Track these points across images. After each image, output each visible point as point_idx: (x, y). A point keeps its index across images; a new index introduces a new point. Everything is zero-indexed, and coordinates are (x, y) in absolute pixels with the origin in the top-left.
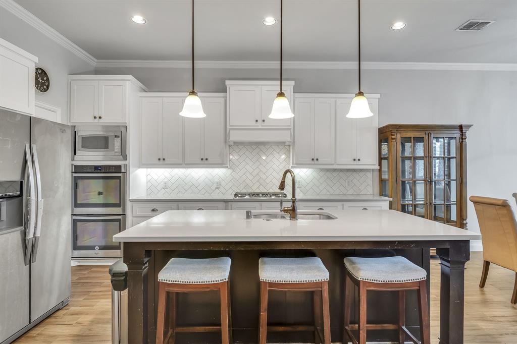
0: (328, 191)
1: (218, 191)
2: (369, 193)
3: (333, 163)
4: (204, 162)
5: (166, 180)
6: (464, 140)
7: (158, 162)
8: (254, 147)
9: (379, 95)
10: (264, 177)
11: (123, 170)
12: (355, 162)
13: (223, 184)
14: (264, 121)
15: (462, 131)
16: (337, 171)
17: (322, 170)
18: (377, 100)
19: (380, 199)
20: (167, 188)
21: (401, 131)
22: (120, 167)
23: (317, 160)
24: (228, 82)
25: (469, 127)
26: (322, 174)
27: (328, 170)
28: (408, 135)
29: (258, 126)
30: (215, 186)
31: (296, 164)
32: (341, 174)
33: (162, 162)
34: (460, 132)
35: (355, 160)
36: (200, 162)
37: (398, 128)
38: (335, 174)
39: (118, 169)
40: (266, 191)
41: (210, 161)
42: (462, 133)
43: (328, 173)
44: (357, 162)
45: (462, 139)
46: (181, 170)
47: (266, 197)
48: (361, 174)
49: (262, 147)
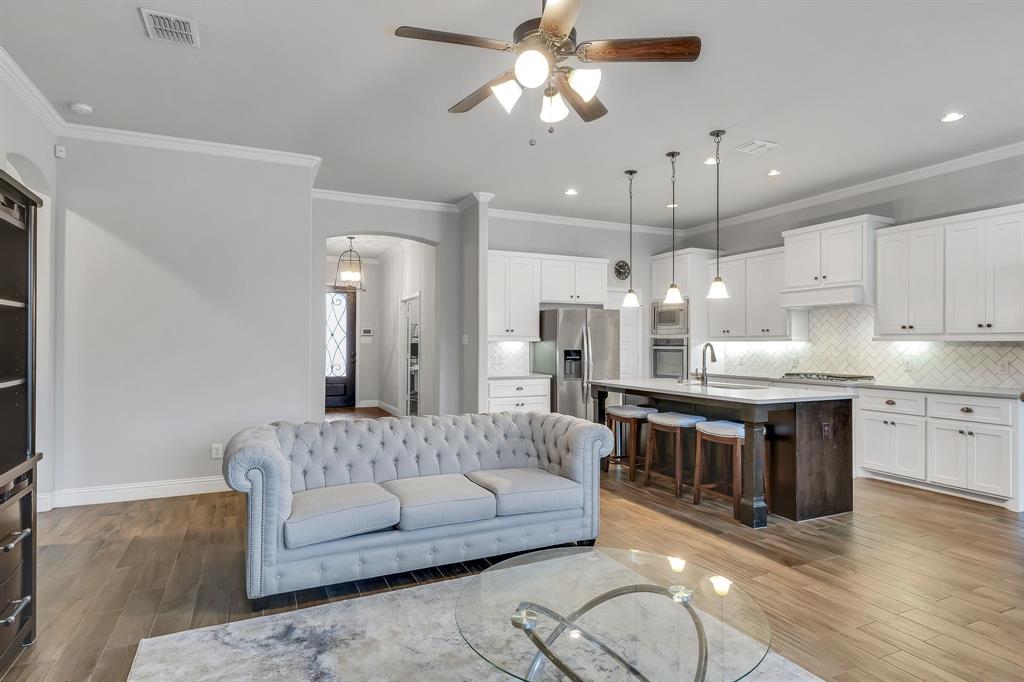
0: (960, 380)
4: (765, 334)
7: (722, 334)
11: (685, 343)
12: (982, 330)
13: (801, 361)
14: (824, 277)
16: (979, 346)
17: (948, 343)
22: (682, 340)
23: (911, 327)
24: (784, 234)
26: (950, 349)
27: (960, 344)
29: (820, 285)
31: (880, 334)
33: (726, 334)
35: (980, 326)
36: (761, 333)
38: (975, 350)
39: (680, 343)
41: (771, 333)
43: (961, 350)
44: (984, 330)
49: (851, 310)
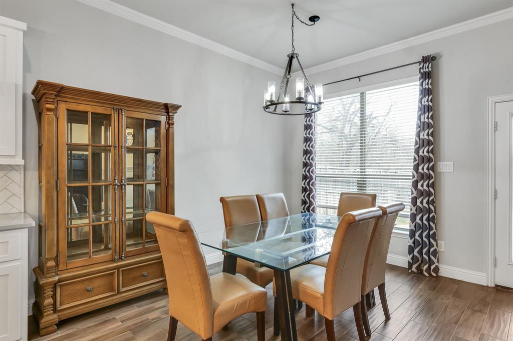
6: (171, 126)
9: (25, 24)
15: (169, 112)
18: (22, 33)
21: (68, 98)
25: (177, 107)
28: (82, 108)
34: (166, 114)
37: (60, 91)
42: (169, 115)
45: (169, 124)
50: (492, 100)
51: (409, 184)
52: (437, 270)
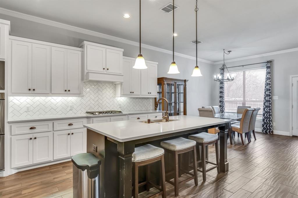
1: (71, 112)
2: (151, 109)
3: (140, 94)
4: (67, 92)
5: (28, 105)
7: (28, 92)
8: (95, 84)
9: (158, 63)
10: (101, 102)
12: (149, 94)
13: (75, 107)
14: (108, 69)
15: (185, 82)
19: (156, 112)
20: (29, 111)
23: (133, 93)
24: (86, 42)
25: (187, 81)
28: (169, 83)
29: (104, 72)
30: (69, 108)
31: (123, 95)
32: (140, 100)
33: (32, 91)
36: (64, 92)
38: (137, 100)
40: (102, 110)
41: (71, 92)
43: (134, 100)
44: (150, 94)
45: (185, 85)
46: (42, 97)
47: (103, 114)
48: (148, 100)
50: (291, 76)
51: (263, 103)
52: (272, 132)
